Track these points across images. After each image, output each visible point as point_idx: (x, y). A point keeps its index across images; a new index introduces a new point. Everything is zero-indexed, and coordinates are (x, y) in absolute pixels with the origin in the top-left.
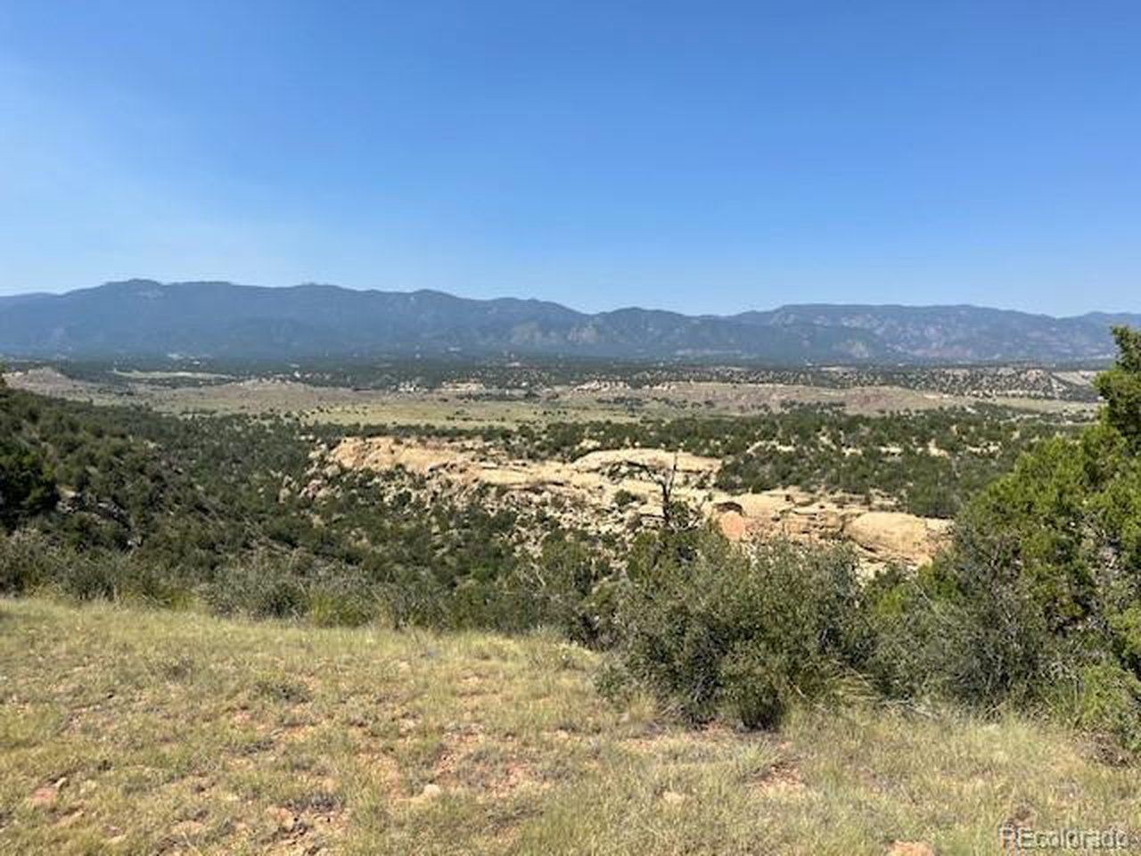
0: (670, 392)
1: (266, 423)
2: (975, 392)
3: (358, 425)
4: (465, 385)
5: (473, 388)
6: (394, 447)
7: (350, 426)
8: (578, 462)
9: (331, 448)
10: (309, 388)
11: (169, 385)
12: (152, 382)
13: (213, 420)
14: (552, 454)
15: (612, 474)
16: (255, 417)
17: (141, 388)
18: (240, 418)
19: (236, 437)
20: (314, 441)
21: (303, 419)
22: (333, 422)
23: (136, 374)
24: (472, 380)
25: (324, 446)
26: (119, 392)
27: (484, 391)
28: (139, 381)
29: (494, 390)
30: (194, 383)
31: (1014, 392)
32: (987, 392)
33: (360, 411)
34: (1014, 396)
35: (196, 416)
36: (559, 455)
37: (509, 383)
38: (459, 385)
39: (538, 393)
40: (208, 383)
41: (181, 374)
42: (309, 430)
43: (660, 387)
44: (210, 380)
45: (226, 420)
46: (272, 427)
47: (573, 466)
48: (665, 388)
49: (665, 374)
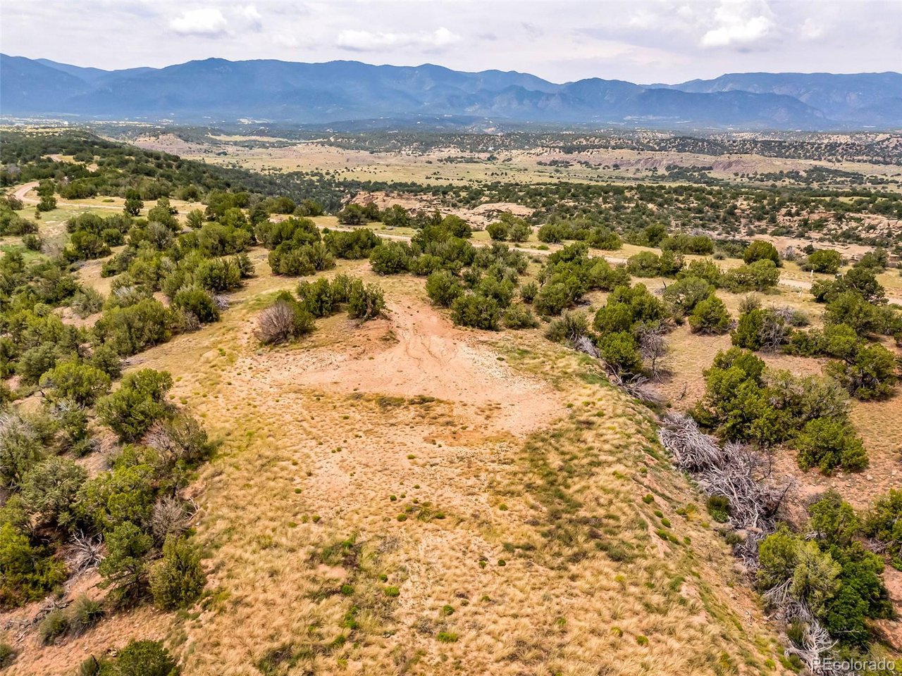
0: (591, 156)
1: (315, 178)
2: (830, 157)
3: (370, 182)
4: (447, 150)
5: (453, 152)
6: (385, 198)
7: (366, 182)
8: (475, 210)
9: (353, 197)
10: (340, 150)
11: (247, 146)
12: (236, 144)
13: (282, 175)
14: (466, 204)
15: (489, 216)
16: (307, 174)
17: (230, 149)
18: (299, 174)
19: (297, 187)
20: (344, 191)
21: (337, 176)
22: (356, 179)
23: (223, 138)
24: (452, 146)
25: (349, 196)
26: (217, 152)
27: (460, 154)
28: (227, 143)
29: (467, 154)
30: (263, 145)
31: (860, 158)
32: (839, 157)
33: (372, 171)
34: (859, 161)
35: (271, 171)
36: (467, 206)
37: (480, 148)
38: (443, 149)
39: (497, 156)
40: (272, 145)
41: (253, 138)
42: (339, 184)
43: (585, 153)
44: (273, 143)
45: (290, 175)
46: (318, 181)
47: (472, 211)
48: (589, 154)
49: (597, 140)
